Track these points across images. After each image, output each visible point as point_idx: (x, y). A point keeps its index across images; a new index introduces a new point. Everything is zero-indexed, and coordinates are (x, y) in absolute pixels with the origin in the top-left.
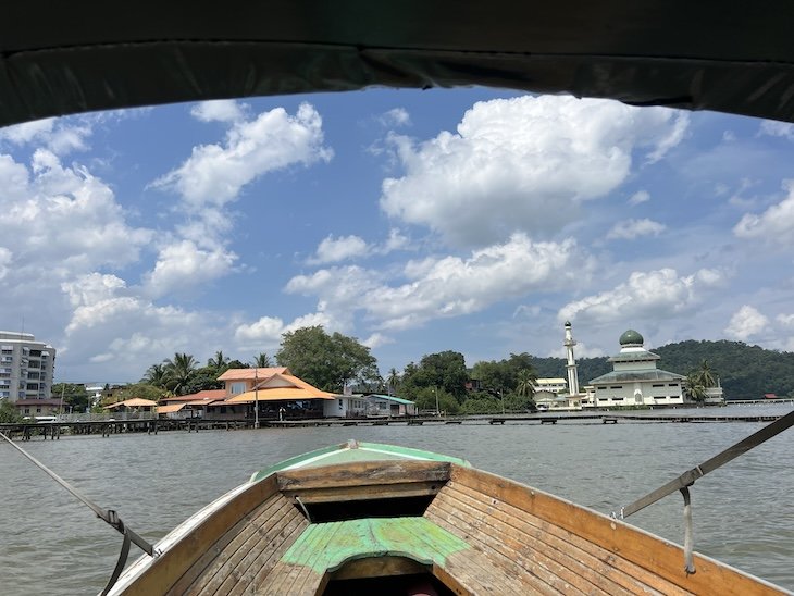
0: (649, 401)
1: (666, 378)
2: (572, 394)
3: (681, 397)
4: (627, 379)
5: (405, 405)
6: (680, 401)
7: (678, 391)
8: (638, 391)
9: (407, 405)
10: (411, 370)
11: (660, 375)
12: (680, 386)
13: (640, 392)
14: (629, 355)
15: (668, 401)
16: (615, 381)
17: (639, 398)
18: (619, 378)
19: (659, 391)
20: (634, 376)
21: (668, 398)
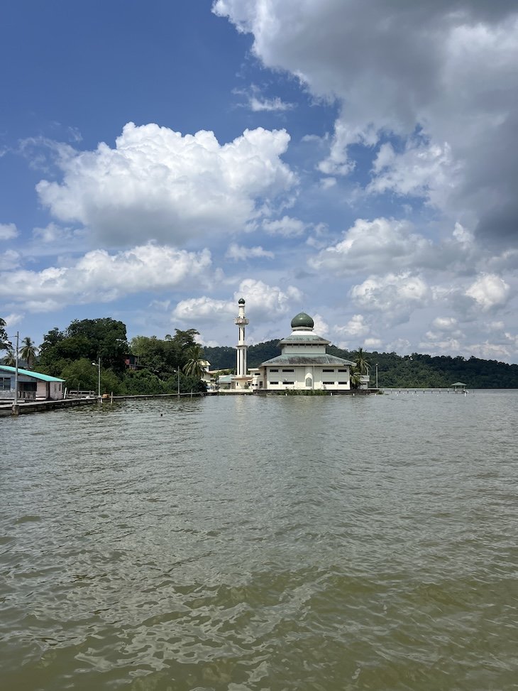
0: (318, 386)
1: (337, 363)
2: (239, 376)
3: (349, 383)
4: (299, 362)
5: (48, 383)
6: (347, 387)
7: (346, 377)
8: (309, 375)
9: (50, 384)
10: (53, 337)
11: (331, 360)
12: (348, 372)
13: (311, 377)
14: (301, 338)
15: (336, 387)
16: (288, 364)
17: (310, 382)
18: (291, 361)
19: (328, 377)
20: (305, 360)
21: (336, 383)
